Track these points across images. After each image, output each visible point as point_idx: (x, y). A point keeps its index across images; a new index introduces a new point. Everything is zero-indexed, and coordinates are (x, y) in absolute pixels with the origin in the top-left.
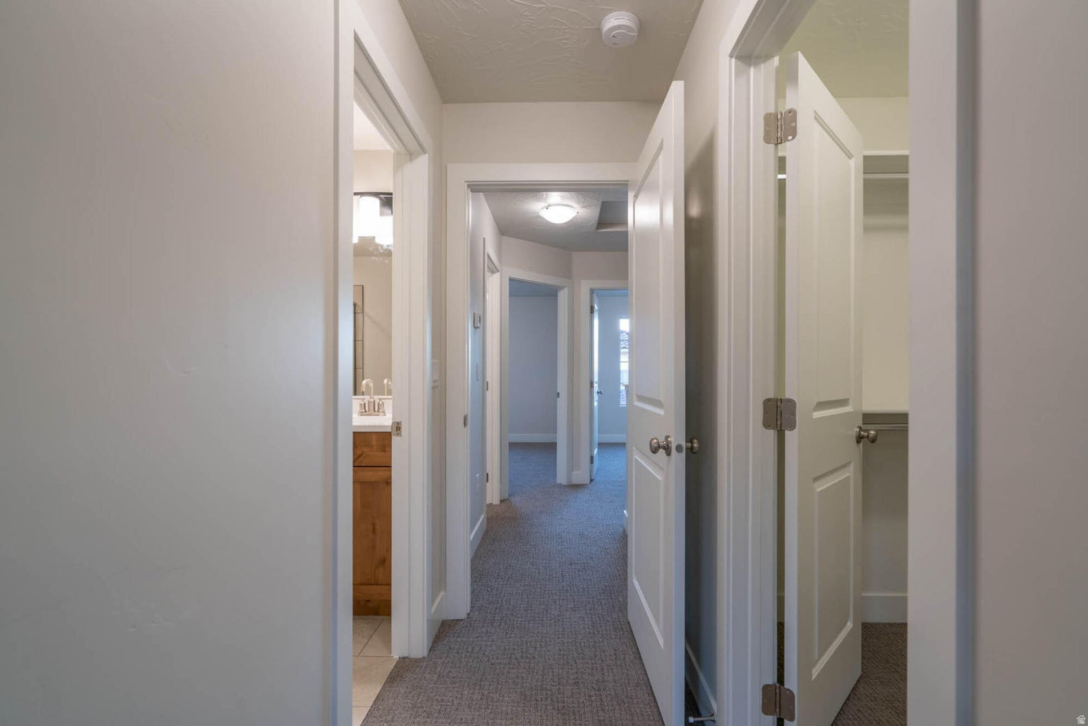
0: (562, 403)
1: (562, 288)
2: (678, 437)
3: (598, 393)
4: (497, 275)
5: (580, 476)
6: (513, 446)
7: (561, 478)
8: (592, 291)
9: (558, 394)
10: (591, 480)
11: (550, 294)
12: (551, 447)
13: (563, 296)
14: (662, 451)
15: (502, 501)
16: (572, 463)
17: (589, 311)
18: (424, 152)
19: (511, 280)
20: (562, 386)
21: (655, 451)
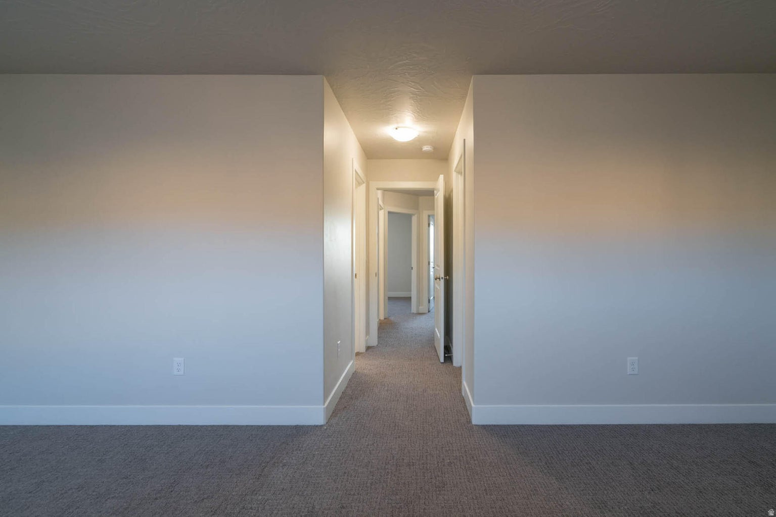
0: (414, 273)
1: (414, 215)
2: (442, 275)
3: (433, 268)
4: (383, 210)
5: (423, 309)
6: (390, 298)
7: (414, 309)
8: (429, 216)
9: (412, 268)
10: (429, 311)
11: (409, 217)
12: (409, 299)
13: (414, 219)
14: (438, 279)
15: (385, 319)
16: (419, 303)
17: (427, 225)
18: (364, 183)
19: (389, 213)
20: (414, 264)
21: (436, 279)
